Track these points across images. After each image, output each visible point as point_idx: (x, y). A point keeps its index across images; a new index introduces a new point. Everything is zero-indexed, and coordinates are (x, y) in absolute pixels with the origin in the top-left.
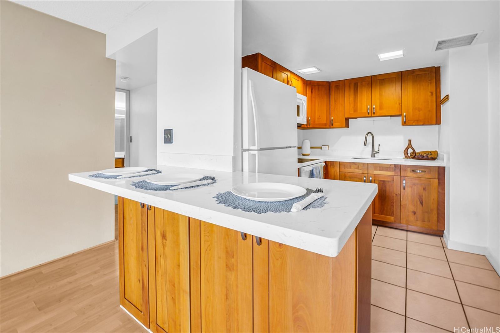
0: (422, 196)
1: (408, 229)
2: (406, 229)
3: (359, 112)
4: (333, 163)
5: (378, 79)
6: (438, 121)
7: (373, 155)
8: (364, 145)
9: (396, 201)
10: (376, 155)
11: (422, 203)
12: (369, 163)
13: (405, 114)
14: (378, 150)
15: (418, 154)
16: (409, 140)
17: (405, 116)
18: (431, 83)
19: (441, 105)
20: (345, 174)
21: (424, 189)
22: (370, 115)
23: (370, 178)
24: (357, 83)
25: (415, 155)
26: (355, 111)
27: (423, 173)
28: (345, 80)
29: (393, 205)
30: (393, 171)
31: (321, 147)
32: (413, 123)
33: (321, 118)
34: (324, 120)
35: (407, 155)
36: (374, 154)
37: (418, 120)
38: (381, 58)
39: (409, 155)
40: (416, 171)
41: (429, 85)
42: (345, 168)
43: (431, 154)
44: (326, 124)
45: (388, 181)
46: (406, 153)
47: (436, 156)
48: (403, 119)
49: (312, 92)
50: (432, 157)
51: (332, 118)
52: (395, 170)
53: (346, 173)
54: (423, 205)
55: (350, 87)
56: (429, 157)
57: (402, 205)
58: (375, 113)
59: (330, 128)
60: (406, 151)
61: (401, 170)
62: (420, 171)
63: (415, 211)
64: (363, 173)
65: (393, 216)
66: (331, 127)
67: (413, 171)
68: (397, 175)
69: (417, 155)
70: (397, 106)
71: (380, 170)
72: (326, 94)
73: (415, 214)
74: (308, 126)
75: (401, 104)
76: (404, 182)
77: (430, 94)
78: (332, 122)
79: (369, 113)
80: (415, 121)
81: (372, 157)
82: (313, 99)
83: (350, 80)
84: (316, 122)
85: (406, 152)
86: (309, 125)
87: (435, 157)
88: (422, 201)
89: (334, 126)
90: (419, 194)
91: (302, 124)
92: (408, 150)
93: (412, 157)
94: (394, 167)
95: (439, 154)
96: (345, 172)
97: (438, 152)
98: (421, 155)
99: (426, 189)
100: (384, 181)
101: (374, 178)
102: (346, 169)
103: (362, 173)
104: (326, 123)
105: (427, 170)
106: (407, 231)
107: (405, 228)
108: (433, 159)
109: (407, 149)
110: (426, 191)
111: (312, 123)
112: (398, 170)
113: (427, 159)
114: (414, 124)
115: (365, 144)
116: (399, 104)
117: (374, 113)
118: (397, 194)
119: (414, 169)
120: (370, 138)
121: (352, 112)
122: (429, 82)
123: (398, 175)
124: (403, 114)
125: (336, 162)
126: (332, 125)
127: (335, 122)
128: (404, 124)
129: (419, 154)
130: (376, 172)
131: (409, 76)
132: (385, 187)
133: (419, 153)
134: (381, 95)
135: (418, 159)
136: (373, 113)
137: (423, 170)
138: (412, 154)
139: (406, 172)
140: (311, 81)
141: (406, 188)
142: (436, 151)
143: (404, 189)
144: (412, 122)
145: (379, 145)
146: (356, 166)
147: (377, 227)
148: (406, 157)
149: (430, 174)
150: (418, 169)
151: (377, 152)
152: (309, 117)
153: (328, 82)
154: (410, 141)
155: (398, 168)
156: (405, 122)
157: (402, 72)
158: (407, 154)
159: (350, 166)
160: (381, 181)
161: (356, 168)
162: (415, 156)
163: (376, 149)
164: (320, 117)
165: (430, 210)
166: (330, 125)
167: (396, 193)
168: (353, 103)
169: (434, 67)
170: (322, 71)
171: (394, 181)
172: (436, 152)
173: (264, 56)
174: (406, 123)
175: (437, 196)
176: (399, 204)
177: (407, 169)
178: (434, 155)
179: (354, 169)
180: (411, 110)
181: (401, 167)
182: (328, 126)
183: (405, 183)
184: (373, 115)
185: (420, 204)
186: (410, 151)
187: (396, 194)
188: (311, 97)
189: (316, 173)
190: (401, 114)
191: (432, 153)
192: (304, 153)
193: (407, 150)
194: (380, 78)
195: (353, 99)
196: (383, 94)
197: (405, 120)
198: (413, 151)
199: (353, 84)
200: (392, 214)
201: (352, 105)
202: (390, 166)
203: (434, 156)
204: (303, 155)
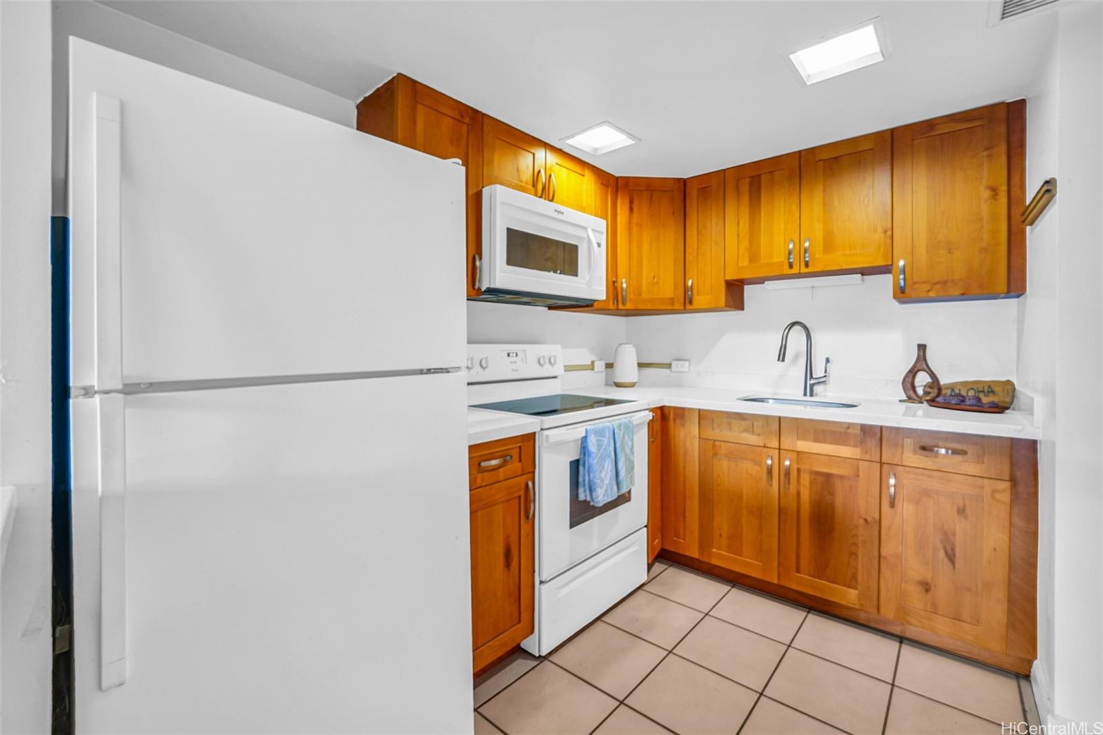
0: (954, 534)
1: (908, 635)
2: (899, 634)
3: (763, 261)
4: (681, 413)
5: (820, 160)
6: (1015, 285)
7: (809, 390)
8: (779, 360)
9: (864, 542)
10: (817, 389)
11: (951, 558)
12: (785, 418)
13: (901, 263)
14: (823, 375)
15: (947, 388)
16: (919, 346)
17: (904, 271)
18: (990, 156)
19: (1028, 228)
20: (714, 446)
21: (961, 511)
22: (795, 270)
23: (784, 461)
24: (759, 176)
25: (939, 394)
26: (754, 258)
27: (958, 458)
28: (724, 170)
29: (855, 554)
30: (855, 446)
31: (670, 364)
32: (929, 291)
33: (657, 283)
34: (667, 288)
35: (911, 393)
36: (811, 384)
37: (945, 283)
38: (809, 76)
39: (920, 391)
40: (936, 449)
41: (985, 165)
42: (713, 429)
43: (992, 392)
44: (672, 299)
45: (841, 477)
46: (909, 386)
47: (1008, 400)
48: (896, 282)
49: (631, 209)
50: (993, 402)
51: (690, 283)
52: (862, 443)
53: (717, 443)
54: (957, 565)
55: (737, 189)
56: (985, 400)
57: (885, 557)
58: (810, 264)
59: (684, 311)
60: (910, 380)
61: (884, 443)
62: (950, 452)
63: (929, 581)
64: (764, 447)
65: (855, 588)
66: (688, 307)
67: (924, 448)
68: (867, 457)
69: (944, 392)
70: (878, 237)
71: (816, 440)
72: (673, 214)
73: (927, 590)
74: (621, 307)
75: (890, 233)
76: (892, 481)
77: (986, 194)
78: (690, 293)
79: (791, 266)
80: (935, 284)
81: (805, 395)
82: (635, 229)
83: (739, 171)
84: (645, 295)
85: (909, 383)
86: (623, 304)
87: (1005, 402)
88: (953, 549)
89: (696, 305)
90: (943, 526)
91: (595, 301)
92: (914, 377)
93: (928, 398)
94: (859, 432)
95: (1017, 394)
96: (715, 441)
97: (1016, 387)
98: (959, 395)
99: (968, 511)
100: (828, 476)
101: (798, 463)
102: (717, 431)
103: (762, 445)
104: (672, 296)
105: (971, 450)
106: (902, 640)
107: (896, 630)
108: (999, 408)
109: (913, 373)
110: (966, 518)
111: (632, 296)
112: (872, 443)
113: (976, 408)
114: (932, 294)
115: (782, 356)
116: (885, 232)
117: (807, 265)
118: (869, 519)
119: (927, 442)
120: (797, 337)
121: (744, 262)
122: (985, 153)
123: (874, 460)
124: (898, 261)
125: (690, 409)
126: (691, 302)
127: (698, 295)
128: (902, 294)
129: (953, 390)
130: (804, 446)
131: (916, 142)
132: (832, 494)
133: (952, 387)
134: (827, 206)
135: (947, 406)
136: (803, 264)
137: (957, 446)
138: (929, 390)
139: (900, 449)
140: (627, 178)
141: (898, 503)
142: (1009, 383)
143: (892, 505)
144: (927, 287)
145: (828, 360)
146: (745, 424)
147: (805, 614)
148: (910, 399)
149: (983, 463)
150: (941, 444)
151: (820, 380)
152: (624, 280)
153: (679, 180)
154: (922, 348)
155: (873, 436)
156: (903, 290)
157: (892, 131)
158: (914, 388)
159: (730, 424)
160: (817, 473)
161: (746, 430)
162: (939, 397)
163: (818, 372)
164: (655, 280)
165: (980, 585)
166: (686, 302)
167: (865, 517)
168: (748, 237)
169: (1003, 103)
170: (640, 140)
171: (858, 476)
172: (1009, 387)
173: (421, 84)
174: (907, 291)
175: (1007, 539)
176: (876, 554)
177: (903, 440)
178: (1001, 394)
179: (741, 432)
180: (922, 251)
181: (884, 432)
182: (679, 306)
183: (895, 486)
184: (804, 270)
185: (946, 560)
186: (922, 379)
187: (866, 520)
188: (630, 223)
189: (599, 450)
190: (890, 263)
191: (997, 389)
192: (618, 380)
193: (911, 376)
194: (825, 156)
195: (747, 224)
196: (836, 203)
197: (902, 283)
198: (930, 380)
199: (747, 180)
200: (851, 583)
201: (745, 244)
202: (848, 428)
203: (1001, 399)
204: (618, 385)
